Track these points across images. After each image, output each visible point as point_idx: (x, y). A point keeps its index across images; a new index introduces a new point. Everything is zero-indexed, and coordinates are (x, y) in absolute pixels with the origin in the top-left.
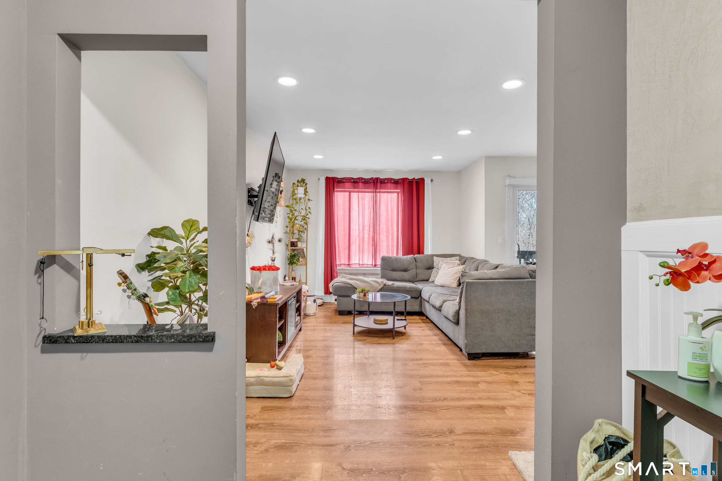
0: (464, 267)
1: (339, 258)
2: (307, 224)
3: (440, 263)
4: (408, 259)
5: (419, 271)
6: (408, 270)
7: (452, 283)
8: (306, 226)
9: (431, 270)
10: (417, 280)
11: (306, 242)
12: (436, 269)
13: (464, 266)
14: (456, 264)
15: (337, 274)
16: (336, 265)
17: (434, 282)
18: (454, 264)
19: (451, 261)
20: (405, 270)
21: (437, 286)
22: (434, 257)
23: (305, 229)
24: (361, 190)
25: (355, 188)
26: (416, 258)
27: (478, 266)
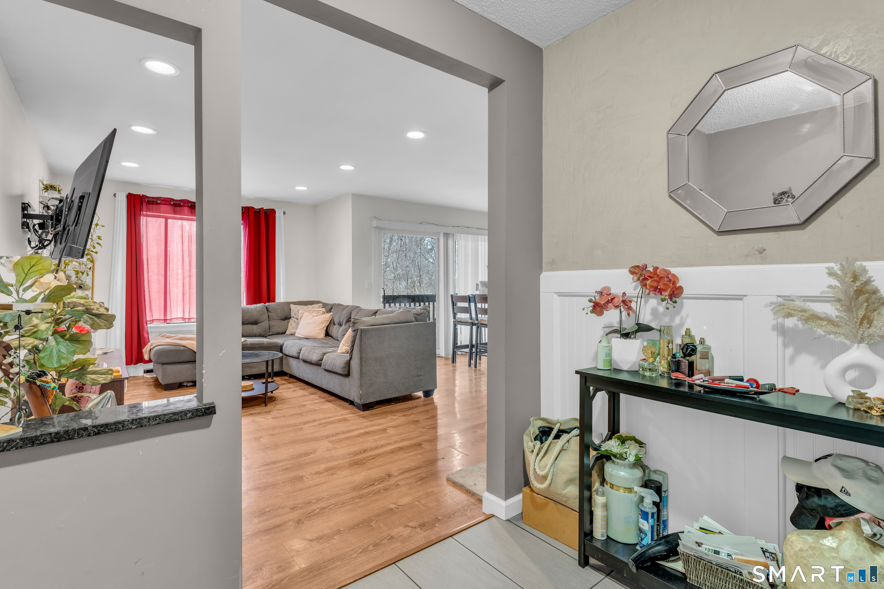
0: (331, 315)
1: (151, 311)
2: (92, 261)
3: (300, 312)
4: (258, 308)
5: (272, 323)
6: (259, 322)
7: (319, 333)
8: (90, 265)
9: (288, 320)
10: (271, 333)
11: (91, 289)
12: (294, 319)
13: (332, 313)
14: (321, 312)
15: (148, 334)
16: (146, 321)
17: (294, 334)
18: (318, 312)
19: (313, 308)
20: (255, 323)
21: (300, 339)
22: (291, 305)
23: (90, 269)
24: (187, 217)
25: (175, 213)
26: (268, 307)
27: (351, 313)
